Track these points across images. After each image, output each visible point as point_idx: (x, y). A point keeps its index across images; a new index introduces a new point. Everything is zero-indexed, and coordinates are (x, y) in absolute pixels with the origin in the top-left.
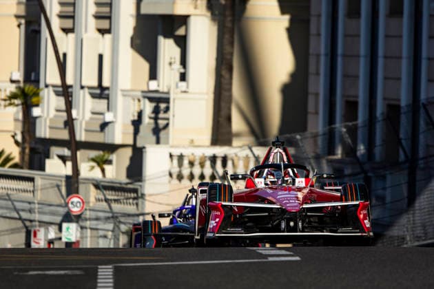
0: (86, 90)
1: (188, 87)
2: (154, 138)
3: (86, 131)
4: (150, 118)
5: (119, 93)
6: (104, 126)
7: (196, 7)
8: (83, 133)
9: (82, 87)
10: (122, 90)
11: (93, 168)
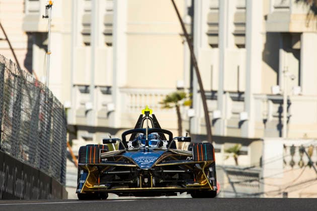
0: (228, 95)
1: (301, 91)
2: (277, 133)
3: (229, 128)
4: (274, 116)
5: (252, 97)
6: (241, 123)
7: (308, 26)
8: (226, 129)
9: (225, 92)
10: (254, 94)
11: (228, 157)
